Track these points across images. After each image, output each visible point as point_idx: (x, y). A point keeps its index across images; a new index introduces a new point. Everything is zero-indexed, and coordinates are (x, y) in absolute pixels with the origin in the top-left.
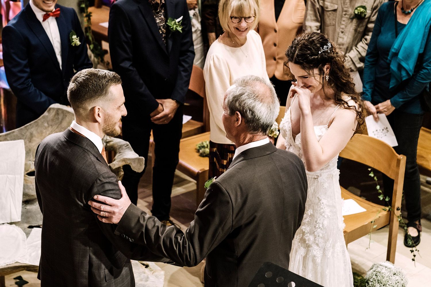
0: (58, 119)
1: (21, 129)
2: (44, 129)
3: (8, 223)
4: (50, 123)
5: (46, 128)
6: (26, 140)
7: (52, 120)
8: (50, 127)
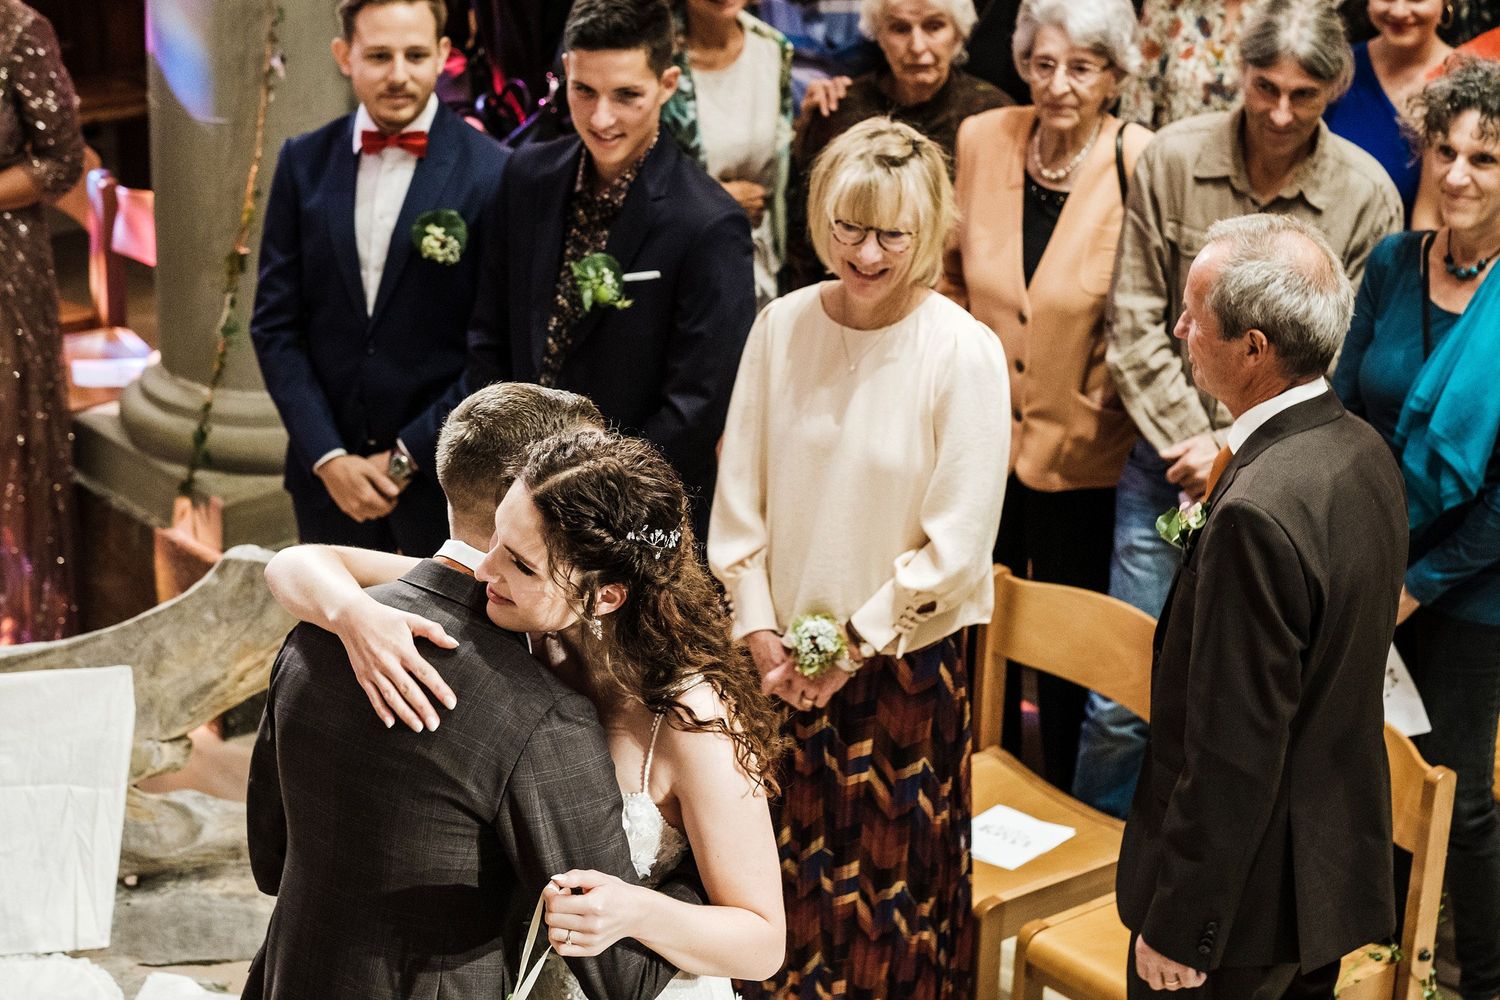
0: (252, 598)
1: (124, 630)
2: (202, 631)
3: (64, 953)
4: (225, 612)
5: (209, 629)
6: (141, 667)
7: (233, 602)
8: (225, 625)
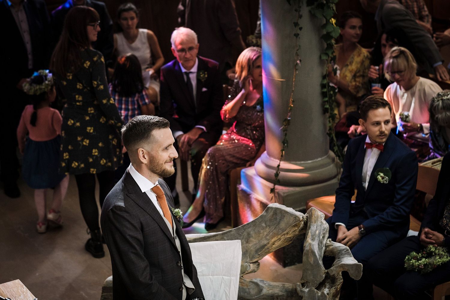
0: (276, 219)
2: (261, 229)
4: (268, 223)
5: (263, 228)
6: (243, 240)
7: (270, 220)
8: (268, 227)
